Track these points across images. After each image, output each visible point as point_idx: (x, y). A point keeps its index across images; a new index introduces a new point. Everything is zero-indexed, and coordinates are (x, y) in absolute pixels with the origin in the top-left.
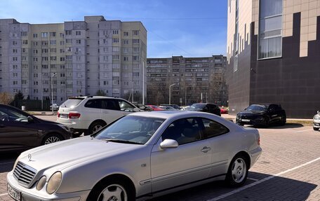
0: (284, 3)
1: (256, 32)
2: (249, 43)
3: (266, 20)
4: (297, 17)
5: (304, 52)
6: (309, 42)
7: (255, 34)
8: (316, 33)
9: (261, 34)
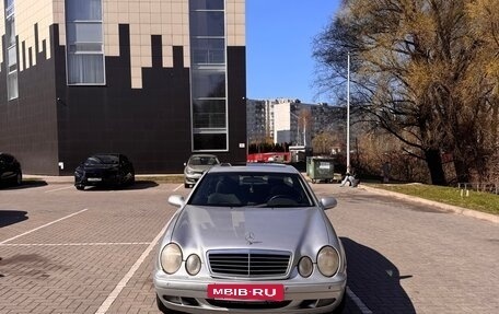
0: (104, 5)
1: (63, 41)
2: (48, 56)
3: (77, 25)
4: (124, 30)
5: (137, 82)
6: (143, 68)
7: (61, 44)
8: (151, 58)
9: (72, 46)
